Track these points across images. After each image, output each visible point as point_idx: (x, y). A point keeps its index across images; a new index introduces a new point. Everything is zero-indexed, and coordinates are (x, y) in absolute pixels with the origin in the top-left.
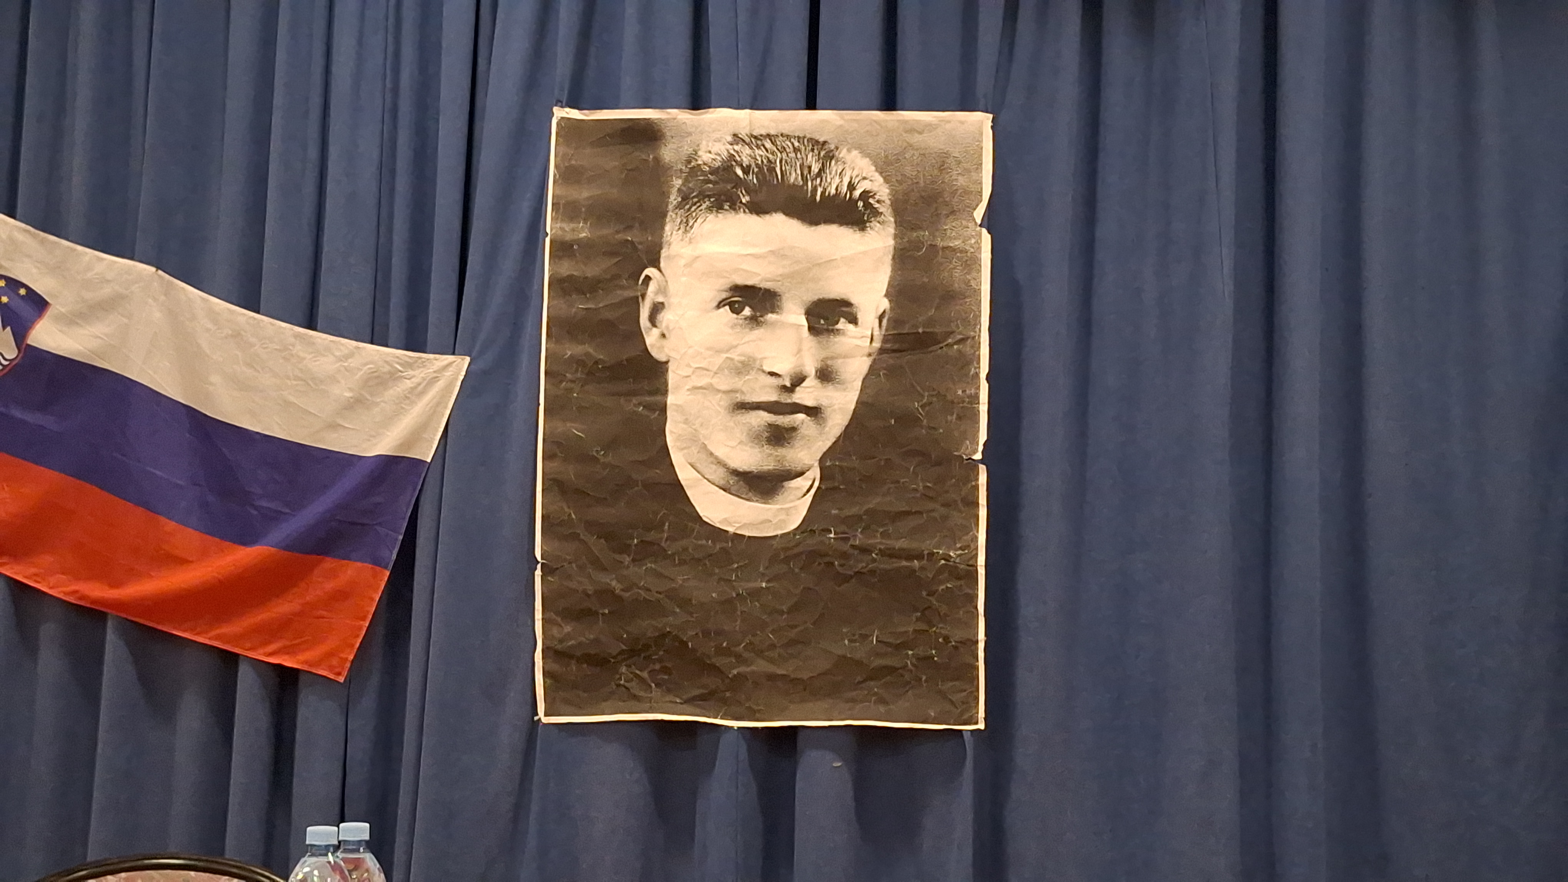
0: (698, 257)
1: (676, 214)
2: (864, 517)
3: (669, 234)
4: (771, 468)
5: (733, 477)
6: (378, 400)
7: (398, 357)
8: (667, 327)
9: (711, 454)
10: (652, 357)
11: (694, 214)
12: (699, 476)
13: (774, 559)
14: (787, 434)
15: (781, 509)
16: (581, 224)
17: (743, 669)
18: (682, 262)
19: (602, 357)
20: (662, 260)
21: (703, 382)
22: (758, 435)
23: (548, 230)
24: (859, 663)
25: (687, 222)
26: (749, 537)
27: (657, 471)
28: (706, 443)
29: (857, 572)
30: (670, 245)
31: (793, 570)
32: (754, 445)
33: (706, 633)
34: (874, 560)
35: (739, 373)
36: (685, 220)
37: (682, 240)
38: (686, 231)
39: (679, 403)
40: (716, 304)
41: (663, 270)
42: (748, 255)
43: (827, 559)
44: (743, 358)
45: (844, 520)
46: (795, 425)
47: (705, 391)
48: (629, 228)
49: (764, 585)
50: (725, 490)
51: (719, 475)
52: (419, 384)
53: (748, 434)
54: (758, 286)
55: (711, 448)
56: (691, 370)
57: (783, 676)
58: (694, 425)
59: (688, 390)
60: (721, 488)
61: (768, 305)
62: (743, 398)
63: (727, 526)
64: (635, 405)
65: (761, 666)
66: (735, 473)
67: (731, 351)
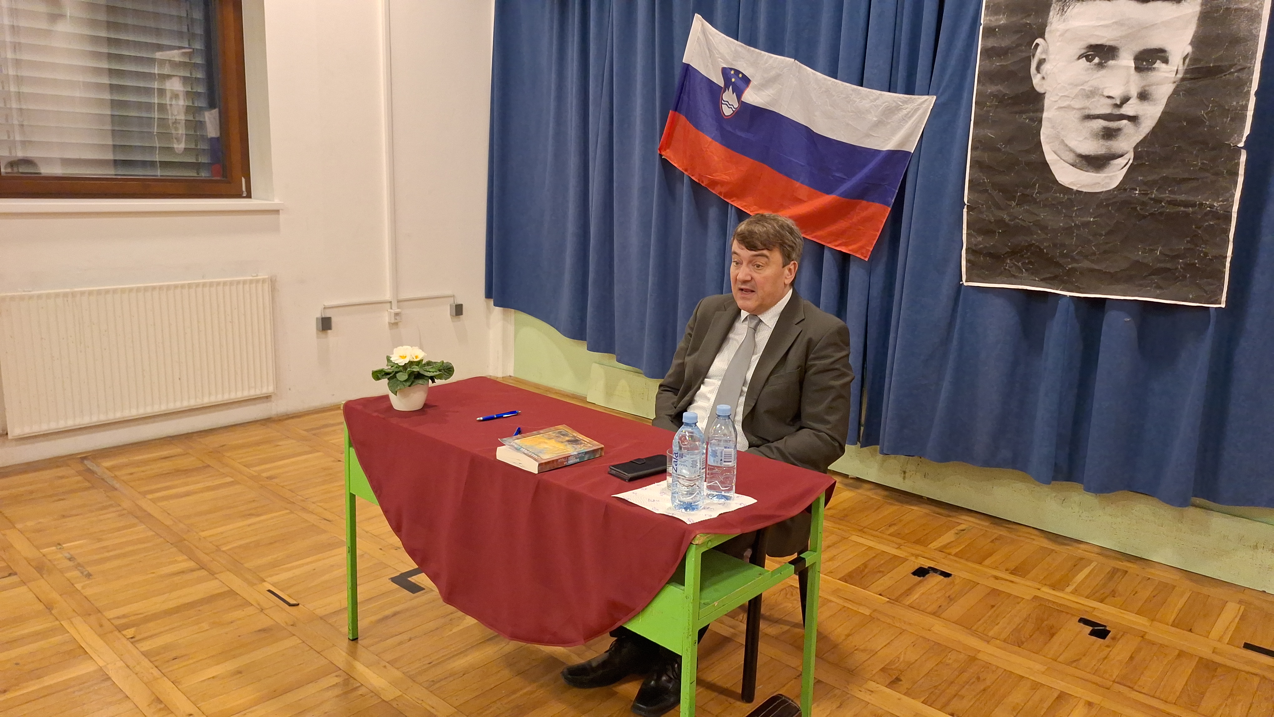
0: (1067, 30)
1: (1057, 5)
2: (1159, 181)
3: (1052, 17)
4: (1103, 152)
5: (1079, 159)
6: (890, 121)
7: (900, 98)
8: (1046, 73)
9: (1067, 145)
10: (1036, 90)
11: (1068, 4)
12: (1059, 158)
13: (1100, 205)
14: (1115, 132)
15: (1108, 176)
16: (1001, 16)
17: (1075, 265)
18: (1058, 34)
19: (1007, 92)
20: (1046, 34)
21: (1065, 104)
22: (1096, 133)
23: (982, 22)
24: (1146, 265)
25: (1063, 10)
26: (1085, 192)
27: (1034, 156)
28: (1064, 139)
29: (1152, 213)
30: (1051, 24)
31: (1110, 211)
32: (1093, 139)
33: (1055, 245)
34: (1163, 207)
35: (1088, 97)
36: (1062, 8)
37: (1059, 20)
38: (1062, 15)
39: (1050, 117)
40: (1078, 57)
41: (1046, 39)
42: (1099, 26)
43: (1132, 206)
44: (1091, 89)
45: (1145, 183)
46: (1120, 127)
47: (1066, 109)
48: (1029, 15)
49: (1092, 220)
50: (1073, 166)
51: (1071, 157)
52: (910, 112)
53: (1090, 133)
54: (1105, 44)
55: (1067, 142)
56: (1058, 97)
57: (1099, 271)
58: (1058, 129)
59: (1056, 109)
60: (1070, 164)
61: (1110, 56)
62: (1089, 112)
63: (1073, 186)
64: (1025, 119)
65: (1086, 264)
66: (1081, 156)
67: (1085, 84)
